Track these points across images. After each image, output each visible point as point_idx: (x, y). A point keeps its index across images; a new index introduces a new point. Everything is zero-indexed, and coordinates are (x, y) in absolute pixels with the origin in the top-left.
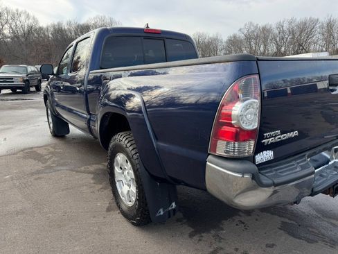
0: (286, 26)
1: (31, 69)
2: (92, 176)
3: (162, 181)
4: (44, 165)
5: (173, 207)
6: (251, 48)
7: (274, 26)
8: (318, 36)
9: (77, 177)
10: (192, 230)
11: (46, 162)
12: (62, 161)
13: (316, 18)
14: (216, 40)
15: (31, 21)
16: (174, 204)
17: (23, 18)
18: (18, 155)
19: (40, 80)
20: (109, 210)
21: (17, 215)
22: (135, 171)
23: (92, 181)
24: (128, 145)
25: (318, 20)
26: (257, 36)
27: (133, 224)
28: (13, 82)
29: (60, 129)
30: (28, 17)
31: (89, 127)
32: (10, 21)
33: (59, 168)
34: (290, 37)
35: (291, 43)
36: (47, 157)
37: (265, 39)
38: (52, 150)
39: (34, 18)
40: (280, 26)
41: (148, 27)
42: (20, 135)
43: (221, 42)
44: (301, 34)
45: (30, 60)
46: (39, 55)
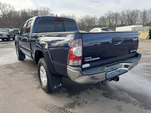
0: (125, 13)
1: (11, 30)
2: (33, 75)
3: (55, 75)
4: (14, 71)
5: (60, 86)
6: (110, 22)
7: (120, 13)
8: (139, 18)
9: (27, 76)
10: (69, 95)
11: (15, 70)
12: (22, 70)
13: (139, 10)
14: (94, 18)
15: (11, 8)
16: (61, 84)
17: (8, 7)
18: (4, 67)
19: (15, 35)
20: (38, 88)
21: (2, 89)
22: (46, 72)
23: (33, 77)
24: (44, 62)
25: (140, 10)
26: (113, 17)
27: (46, 92)
28: (2, 36)
29: (21, 57)
30: (10, 6)
31: (32, 56)
32: (2, 8)
33: (20, 72)
34: (127, 18)
35: (127, 20)
36: (15, 68)
37: (116, 18)
38: (18, 65)
39: (13, 7)
40: (123, 13)
41: (57, 16)
42: (5, 59)
43: (97, 19)
44: (132, 16)
45: (11, 26)
46: (15, 24)
